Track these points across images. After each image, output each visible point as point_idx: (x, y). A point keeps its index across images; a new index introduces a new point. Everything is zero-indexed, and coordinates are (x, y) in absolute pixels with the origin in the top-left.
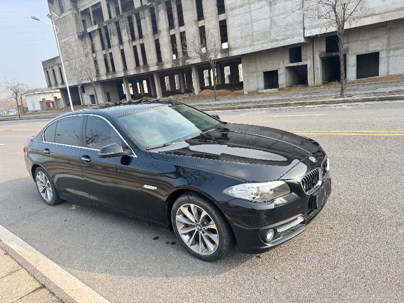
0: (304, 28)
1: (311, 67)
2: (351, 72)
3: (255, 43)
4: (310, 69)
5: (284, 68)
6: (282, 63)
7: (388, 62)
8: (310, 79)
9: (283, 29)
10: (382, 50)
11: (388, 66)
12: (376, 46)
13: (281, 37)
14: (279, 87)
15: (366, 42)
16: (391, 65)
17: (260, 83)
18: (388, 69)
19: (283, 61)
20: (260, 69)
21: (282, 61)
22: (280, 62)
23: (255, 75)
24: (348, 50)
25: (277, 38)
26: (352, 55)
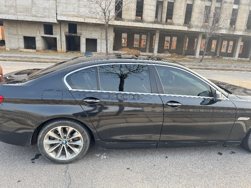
0: (57, 14)
1: (59, 39)
2: (83, 47)
3: (18, 14)
4: (58, 41)
5: (40, 37)
6: (38, 33)
7: (101, 45)
8: (59, 47)
9: (42, 10)
10: (99, 38)
11: (101, 48)
12: (96, 36)
13: (40, 15)
14: (37, 49)
15: (90, 32)
16: (102, 47)
17: (20, 44)
18: (101, 49)
19: (40, 32)
20: (21, 34)
21: (38, 31)
22: (37, 32)
23: (16, 37)
24: (81, 34)
25: (37, 15)
26: (83, 37)
